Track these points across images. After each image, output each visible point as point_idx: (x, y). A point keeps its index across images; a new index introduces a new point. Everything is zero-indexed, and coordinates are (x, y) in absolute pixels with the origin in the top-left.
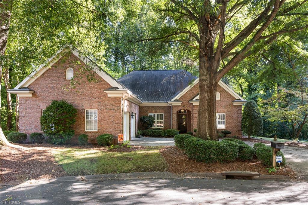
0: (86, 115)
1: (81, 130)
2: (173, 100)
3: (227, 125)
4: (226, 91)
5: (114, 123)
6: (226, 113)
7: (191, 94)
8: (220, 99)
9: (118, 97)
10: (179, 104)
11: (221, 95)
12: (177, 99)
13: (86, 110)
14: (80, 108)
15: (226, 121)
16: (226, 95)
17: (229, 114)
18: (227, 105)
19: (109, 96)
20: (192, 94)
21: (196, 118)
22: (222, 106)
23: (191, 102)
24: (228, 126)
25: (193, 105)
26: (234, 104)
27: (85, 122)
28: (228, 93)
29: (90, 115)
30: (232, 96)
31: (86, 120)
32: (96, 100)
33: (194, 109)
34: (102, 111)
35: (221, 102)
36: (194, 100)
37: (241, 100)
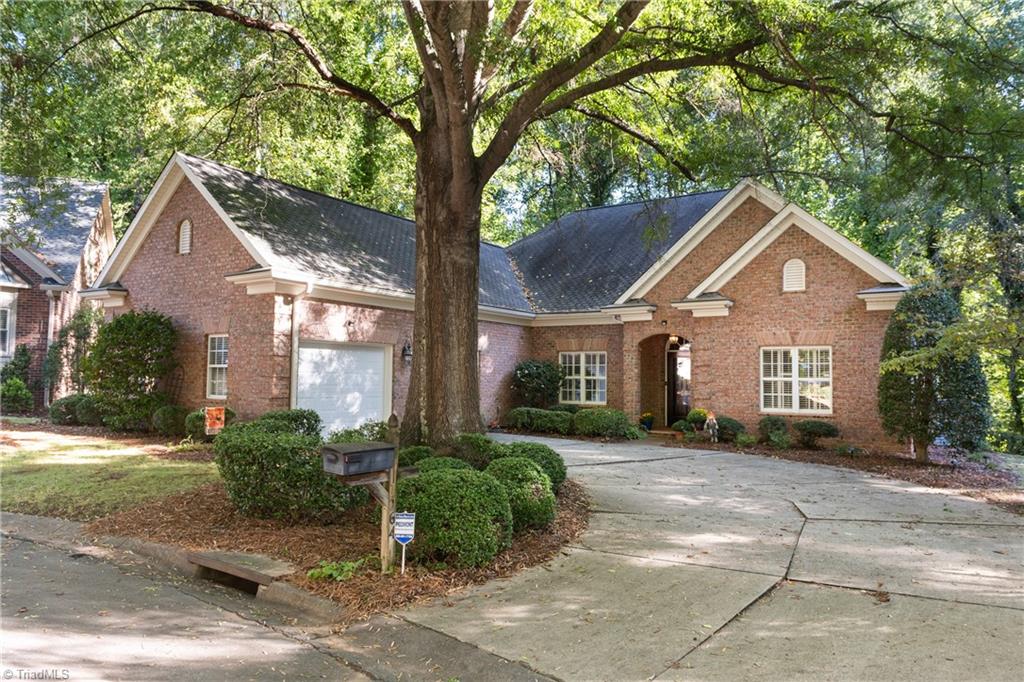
0: (209, 351)
1: (197, 394)
2: (621, 301)
3: (838, 397)
4: (829, 251)
5: (258, 375)
6: (834, 347)
7: (690, 276)
8: (804, 288)
9: (268, 295)
10: (642, 314)
11: (808, 268)
12: (639, 296)
13: (210, 336)
14: (197, 332)
15: (834, 379)
16: (834, 267)
17: (845, 350)
18: (838, 309)
19: (250, 291)
20: (694, 275)
21: (704, 369)
22: (812, 315)
23: (682, 306)
24: (841, 401)
25: (695, 315)
26: (870, 307)
27: (206, 370)
28: (843, 259)
29: (216, 351)
30: (861, 271)
31: (209, 366)
32: (226, 307)
33: (697, 330)
34: (235, 338)
35: (808, 301)
36: (693, 295)
37: (901, 286)
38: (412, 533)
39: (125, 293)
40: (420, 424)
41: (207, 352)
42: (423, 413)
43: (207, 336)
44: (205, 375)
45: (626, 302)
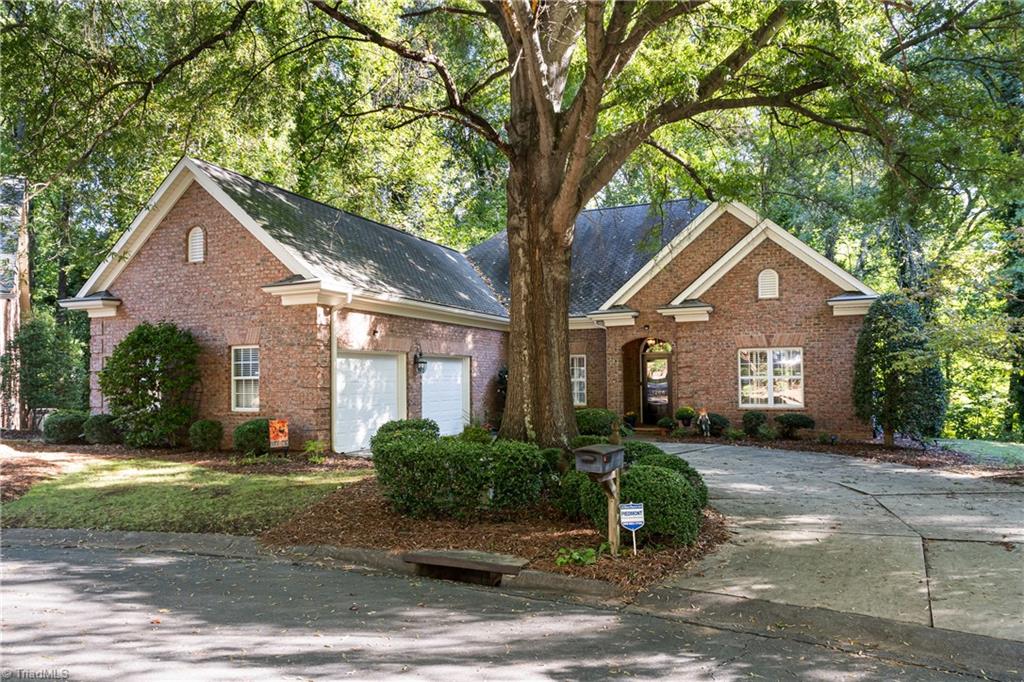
0: (233, 363)
1: (221, 407)
2: (606, 306)
3: (809, 393)
4: (800, 262)
5: (298, 386)
6: (804, 348)
7: (671, 284)
8: (777, 296)
9: (308, 306)
10: (626, 319)
11: (781, 278)
12: (622, 303)
13: (233, 348)
14: (218, 343)
15: (805, 376)
16: (804, 277)
17: (815, 350)
18: (808, 315)
19: (285, 302)
20: (675, 283)
21: (687, 369)
22: (786, 320)
23: (666, 312)
24: (811, 396)
25: (677, 320)
26: (836, 313)
27: (230, 383)
28: (811, 269)
29: (242, 363)
30: (828, 281)
31: (233, 378)
32: (254, 317)
33: (680, 334)
34: (269, 349)
35: (781, 308)
36: (677, 302)
37: (862, 294)
38: (643, 520)
39: (118, 303)
40: (525, 429)
41: (230, 364)
42: (527, 419)
43: (230, 347)
44: (230, 388)
45: (610, 309)
